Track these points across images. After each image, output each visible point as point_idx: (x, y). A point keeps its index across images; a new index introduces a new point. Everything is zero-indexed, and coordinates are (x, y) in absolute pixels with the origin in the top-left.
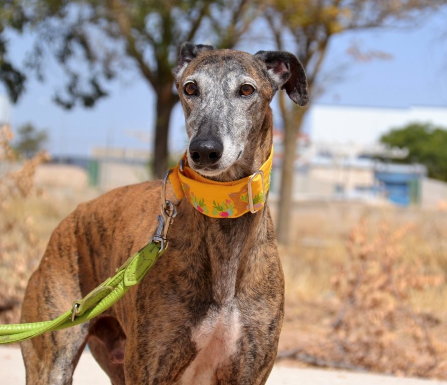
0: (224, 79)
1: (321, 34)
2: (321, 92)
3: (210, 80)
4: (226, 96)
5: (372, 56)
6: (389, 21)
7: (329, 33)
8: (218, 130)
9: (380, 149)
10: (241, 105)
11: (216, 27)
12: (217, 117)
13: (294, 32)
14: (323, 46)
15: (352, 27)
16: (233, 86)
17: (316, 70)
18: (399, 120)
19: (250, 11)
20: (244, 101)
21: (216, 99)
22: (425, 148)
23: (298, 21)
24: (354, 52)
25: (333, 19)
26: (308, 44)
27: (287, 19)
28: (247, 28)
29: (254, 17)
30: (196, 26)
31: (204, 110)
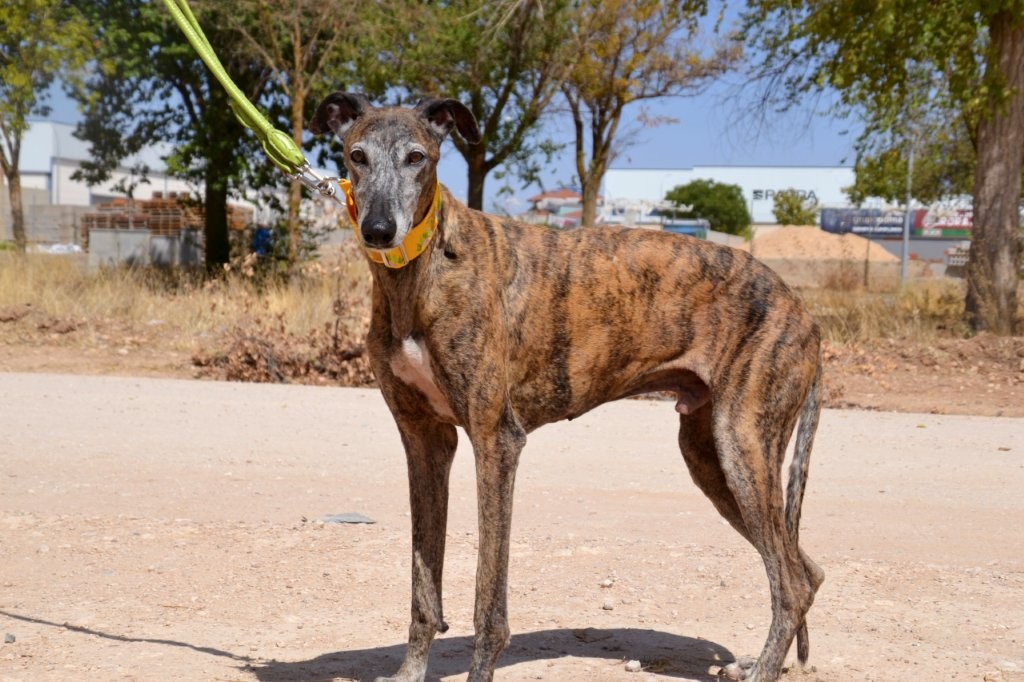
0: (393, 149)
1: (614, 103)
2: (615, 155)
3: (379, 150)
4: (396, 168)
5: (658, 121)
6: (674, 89)
7: (621, 103)
8: (390, 208)
9: (668, 205)
10: (410, 173)
11: (520, 101)
12: (389, 193)
13: (589, 104)
14: (616, 114)
15: (641, 97)
16: (402, 156)
17: (609, 138)
18: (684, 178)
19: (550, 85)
20: (413, 168)
21: (385, 172)
22: (708, 202)
23: (592, 93)
24: (642, 118)
25: (625, 89)
26: (602, 113)
27: (582, 92)
28: (547, 100)
29: (553, 90)
30: (502, 101)
31: (374, 183)
